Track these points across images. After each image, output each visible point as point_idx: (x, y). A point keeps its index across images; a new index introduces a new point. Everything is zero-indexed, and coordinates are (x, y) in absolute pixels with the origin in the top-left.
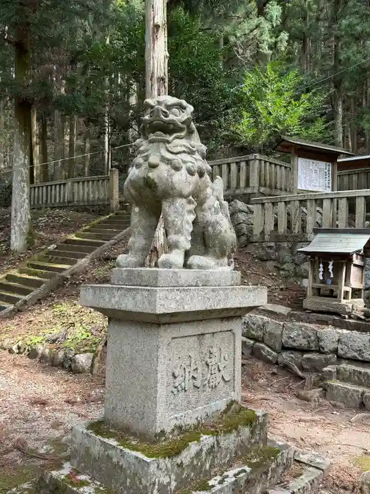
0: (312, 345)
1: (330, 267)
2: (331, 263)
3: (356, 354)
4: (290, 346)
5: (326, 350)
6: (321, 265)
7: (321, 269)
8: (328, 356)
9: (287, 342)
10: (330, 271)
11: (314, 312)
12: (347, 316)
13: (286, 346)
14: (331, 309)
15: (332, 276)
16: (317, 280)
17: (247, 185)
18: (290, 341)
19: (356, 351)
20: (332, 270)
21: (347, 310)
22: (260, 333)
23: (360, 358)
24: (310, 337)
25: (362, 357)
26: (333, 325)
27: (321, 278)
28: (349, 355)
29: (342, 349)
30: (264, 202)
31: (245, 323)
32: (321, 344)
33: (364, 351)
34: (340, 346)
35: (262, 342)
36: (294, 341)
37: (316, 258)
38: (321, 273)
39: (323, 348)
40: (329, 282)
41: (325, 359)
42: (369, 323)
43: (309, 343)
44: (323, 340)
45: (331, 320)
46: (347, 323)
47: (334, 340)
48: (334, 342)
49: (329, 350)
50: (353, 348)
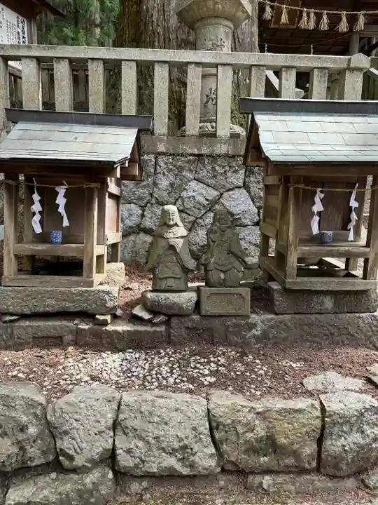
0: (33, 451)
1: (61, 201)
2: (62, 191)
3: (171, 462)
6: (36, 197)
7: (37, 207)
8: (89, 480)
10: (61, 210)
11: (24, 316)
12: (108, 318)
15: (66, 223)
16: (27, 233)
19: (172, 452)
20: (66, 207)
21: (110, 304)
23: (185, 471)
24: (23, 429)
25: (192, 466)
26: (76, 344)
27: (38, 229)
29: (129, 451)
32: (65, 444)
33: (196, 447)
34: (122, 443)
37: (22, 178)
38: (37, 218)
39: (71, 458)
40: (58, 236)
41: (80, 493)
42: (163, 328)
43: (22, 449)
44: (66, 433)
45: (71, 332)
46: (110, 334)
47: (102, 426)
48: (101, 433)
49: (89, 461)
50: (164, 445)
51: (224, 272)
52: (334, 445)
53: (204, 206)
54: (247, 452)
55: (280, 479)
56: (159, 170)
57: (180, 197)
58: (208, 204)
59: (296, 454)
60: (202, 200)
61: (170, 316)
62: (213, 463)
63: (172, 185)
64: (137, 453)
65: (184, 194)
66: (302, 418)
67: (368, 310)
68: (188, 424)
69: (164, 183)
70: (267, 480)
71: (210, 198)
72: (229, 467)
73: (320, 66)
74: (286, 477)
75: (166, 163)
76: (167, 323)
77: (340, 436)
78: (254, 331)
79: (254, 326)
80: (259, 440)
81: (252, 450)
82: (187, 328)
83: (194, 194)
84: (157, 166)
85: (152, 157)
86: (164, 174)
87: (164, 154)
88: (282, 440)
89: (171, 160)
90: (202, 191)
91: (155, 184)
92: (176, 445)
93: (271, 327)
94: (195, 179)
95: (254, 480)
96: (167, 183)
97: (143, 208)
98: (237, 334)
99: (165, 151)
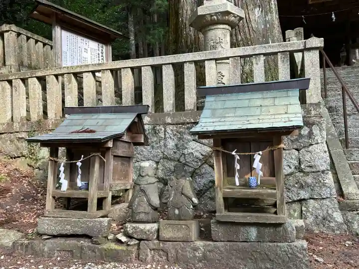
14: (79, 231)
30: (11, 77)
45: (78, 247)
51: (178, 209)
53: (200, 160)
56: (167, 136)
57: (183, 153)
58: (203, 158)
60: (198, 155)
61: (140, 240)
63: (176, 145)
65: (186, 151)
69: (171, 144)
71: (204, 154)
73: (281, 50)
75: (172, 130)
76: (138, 245)
83: (192, 151)
84: (166, 133)
85: (162, 127)
86: (171, 138)
87: (170, 124)
89: (175, 128)
90: (199, 148)
91: (165, 146)
94: (193, 140)
96: (174, 144)
97: (157, 163)
99: (170, 122)
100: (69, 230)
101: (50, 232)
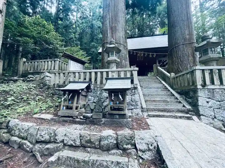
0: (52, 139)
3: (72, 143)
4: (40, 141)
5: (58, 141)
8: (59, 145)
9: (38, 138)
12: (75, 118)
13: (38, 141)
14: (69, 115)
17: (54, 69)
18: (41, 138)
19: (73, 141)
21: (76, 115)
22: (25, 134)
23: (74, 145)
24: (51, 134)
28: (69, 144)
29: (66, 140)
30: (56, 73)
31: (18, 129)
32: (56, 137)
33: (77, 140)
34: (65, 138)
35: (26, 139)
36: (43, 137)
41: (57, 147)
42: (85, 121)
43: (50, 138)
44: (57, 135)
45: (69, 120)
46: (75, 121)
47: (63, 135)
48: (63, 136)
49: (60, 141)
50: (71, 139)
51: (98, 110)
52: (102, 143)
54: (85, 142)
55: (92, 149)
59: (94, 144)
60: (106, 96)
61: (87, 118)
62: (79, 144)
63: (100, 93)
64: (67, 140)
65: (102, 95)
66: (96, 136)
67: (126, 119)
68: (76, 136)
69: (98, 93)
70: (89, 149)
72: (82, 145)
74: (93, 149)
75: (99, 89)
76: (86, 120)
77: (103, 141)
78: (102, 122)
79: (102, 121)
80: (88, 140)
81: (87, 142)
82: (89, 121)
84: (97, 90)
85: (96, 88)
87: (99, 87)
88: (92, 140)
90: (106, 94)
92: (74, 139)
93: (105, 121)
95: (87, 149)
98: (99, 122)
100: (67, 115)
101: (61, 115)
